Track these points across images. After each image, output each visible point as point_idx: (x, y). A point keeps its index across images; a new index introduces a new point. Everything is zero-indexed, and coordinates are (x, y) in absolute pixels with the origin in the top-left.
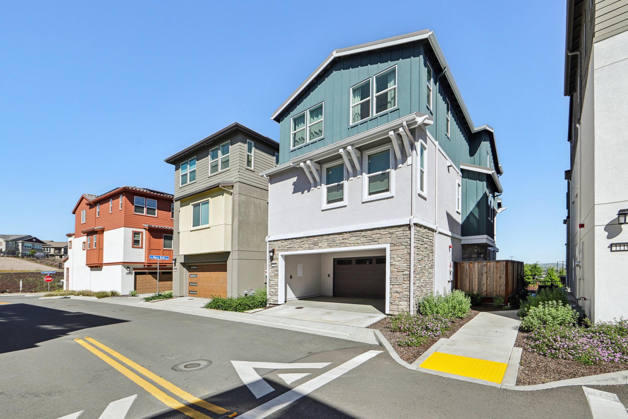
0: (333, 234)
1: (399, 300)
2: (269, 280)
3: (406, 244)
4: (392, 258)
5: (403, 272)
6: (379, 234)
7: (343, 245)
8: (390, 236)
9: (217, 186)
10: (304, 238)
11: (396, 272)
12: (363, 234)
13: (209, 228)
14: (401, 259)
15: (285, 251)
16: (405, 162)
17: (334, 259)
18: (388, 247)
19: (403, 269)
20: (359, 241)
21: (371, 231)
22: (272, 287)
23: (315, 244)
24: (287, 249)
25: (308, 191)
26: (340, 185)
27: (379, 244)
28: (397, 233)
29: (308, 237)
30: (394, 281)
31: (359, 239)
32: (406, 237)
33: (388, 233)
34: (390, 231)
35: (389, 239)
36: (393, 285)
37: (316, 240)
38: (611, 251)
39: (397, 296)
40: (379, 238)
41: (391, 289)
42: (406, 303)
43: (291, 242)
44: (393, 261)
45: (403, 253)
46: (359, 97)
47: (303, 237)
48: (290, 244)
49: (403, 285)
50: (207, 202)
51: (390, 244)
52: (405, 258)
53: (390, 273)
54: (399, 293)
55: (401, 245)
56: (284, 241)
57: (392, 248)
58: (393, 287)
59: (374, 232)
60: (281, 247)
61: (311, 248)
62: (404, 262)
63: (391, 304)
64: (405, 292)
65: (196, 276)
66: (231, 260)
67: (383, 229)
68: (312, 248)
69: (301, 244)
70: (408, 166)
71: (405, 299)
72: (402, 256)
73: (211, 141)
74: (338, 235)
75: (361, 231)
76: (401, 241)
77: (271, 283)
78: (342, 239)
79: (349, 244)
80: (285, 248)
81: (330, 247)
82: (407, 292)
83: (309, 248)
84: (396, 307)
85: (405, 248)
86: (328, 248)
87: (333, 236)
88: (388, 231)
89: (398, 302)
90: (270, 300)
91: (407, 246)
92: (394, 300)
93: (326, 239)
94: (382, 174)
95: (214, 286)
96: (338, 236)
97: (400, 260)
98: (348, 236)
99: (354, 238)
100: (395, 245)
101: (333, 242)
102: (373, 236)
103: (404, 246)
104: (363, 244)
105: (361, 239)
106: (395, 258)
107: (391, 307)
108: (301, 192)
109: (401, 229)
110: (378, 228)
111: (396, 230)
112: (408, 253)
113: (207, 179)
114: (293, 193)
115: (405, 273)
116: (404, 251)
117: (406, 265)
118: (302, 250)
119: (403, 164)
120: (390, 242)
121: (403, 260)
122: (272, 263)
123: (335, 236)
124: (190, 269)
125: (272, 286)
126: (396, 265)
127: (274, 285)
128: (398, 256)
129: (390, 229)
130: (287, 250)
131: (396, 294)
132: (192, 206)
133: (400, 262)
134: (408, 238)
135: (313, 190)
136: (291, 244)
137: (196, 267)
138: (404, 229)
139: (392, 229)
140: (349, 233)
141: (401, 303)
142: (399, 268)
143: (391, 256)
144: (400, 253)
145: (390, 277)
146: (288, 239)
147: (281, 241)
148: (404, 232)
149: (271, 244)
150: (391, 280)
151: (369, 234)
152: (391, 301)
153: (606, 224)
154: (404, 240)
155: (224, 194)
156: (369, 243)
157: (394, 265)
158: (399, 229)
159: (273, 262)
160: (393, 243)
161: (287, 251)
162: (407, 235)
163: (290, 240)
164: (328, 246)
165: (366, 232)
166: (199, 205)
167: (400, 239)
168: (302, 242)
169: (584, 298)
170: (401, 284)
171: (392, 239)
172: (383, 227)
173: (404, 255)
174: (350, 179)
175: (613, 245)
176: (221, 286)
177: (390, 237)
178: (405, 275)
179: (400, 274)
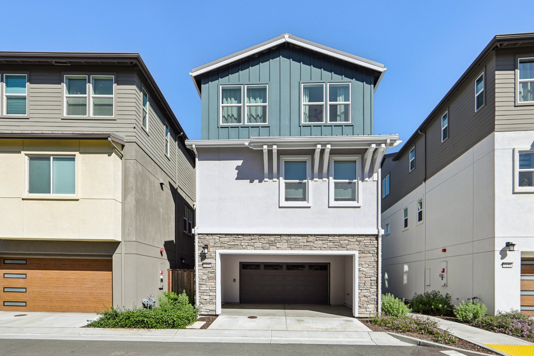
0: (294, 235)
1: (367, 304)
2: (199, 284)
3: (373, 252)
4: (361, 265)
5: (370, 277)
6: (347, 241)
7: (308, 248)
8: (358, 243)
9: (104, 138)
10: (256, 236)
11: (364, 278)
12: (330, 238)
13: (77, 200)
14: (369, 265)
15: (225, 249)
16: (371, 177)
17: (240, 262)
18: (356, 253)
19: (370, 275)
20: (326, 246)
21: (339, 236)
22: (205, 294)
23: (272, 244)
24: (229, 246)
25: (260, 182)
26: (302, 184)
27: (347, 250)
28: (365, 241)
29: (260, 235)
30: (362, 286)
31: (327, 243)
32: (373, 246)
33: (356, 240)
34: (358, 239)
35: (357, 246)
36: (361, 290)
37: (273, 239)
38: (503, 267)
39: (365, 300)
40: (347, 244)
41: (359, 293)
42: (373, 306)
43: (235, 239)
44: (361, 267)
45: (370, 261)
46: (307, 97)
47: (253, 235)
48: (234, 241)
49: (371, 290)
50: (72, 159)
51: (359, 251)
52: (372, 265)
53: (359, 279)
54: (367, 297)
55: (369, 253)
56: (224, 236)
57: (360, 255)
58: (361, 291)
59: (342, 238)
60: (219, 243)
61: (265, 248)
62: (371, 269)
63: (359, 307)
64: (372, 296)
65: (24, 276)
66: (123, 254)
67: (352, 236)
68: (267, 248)
69: (250, 241)
70: (373, 181)
71: (372, 302)
72: (370, 263)
73: (70, 62)
74: (301, 236)
75: (329, 235)
76: (368, 249)
77: (202, 288)
78: (306, 241)
79: (315, 247)
80: (226, 245)
81: (291, 248)
82: (374, 296)
83: (263, 248)
84: (364, 310)
85: (372, 256)
86: (289, 250)
87: (295, 238)
88: (356, 238)
89: (366, 305)
90: (202, 310)
91: (374, 254)
92: (363, 303)
93: (286, 239)
94: (349, 183)
95: (72, 293)
96: (301, 238)
97: (368, 267)
98: (314, 239)
99: (321, 242)
100: (363, 252)
101: (295, 244)
102: (341, 242)
103: (372, 255)
104: (330, 248)
105: (328, 243)
106: (363, 264)
107: (360, 310)
108: (249, 181)
109: (369, 238)
110: (346, 235)
111: (364, 239)
112: (375, 260)
113: (60, 120)
114: (236, 179)
115: (372, 279)
116: (371, 259)
117: (373, 271)
118: (252, 249)
119: (369, 178)
120: (358, 249)
121: (370, 267)
122: (203, 262)
123: (298, 238)
124: (4, 263)
125: (205, 291)
126: (364, 271)
127: (207, 291)
128: (366, 263)
129: (358, 237)
130: (230, 248)
131: (364, 298)
132: (27, 157)
133: (368, 269)
134: (375, 247)
135: (267, 181)
136: (236, 241)
137: (24, 262)
138: (371, 239)
139: (360, 237)
140: (314, 236)
141: (369, 306)
142: (367, 274)
143: (360, 262)
144: (368, 260)
145: (359, 282)
146: (231, 235)
147: (219, 235)
148: (372, 241)
149: (201, 238)
150: (359, 285)
151: (337, 240)
152: (360, 305)
153: (500, 250)
154: (371, 248)
155: (112, 153)
156: (336, 248)
157: (362, 271)
158: (366, 238)
159: (206, 261)
160: (361, 250)
161: (228, 249)
162: (374, 244)
163: (234, 236)
164: (288, 247)
165: (333, 237)
166: (49, 159)
167: (368, 248)
168: (252, 239)
169: (477, 297)
170: (369, 288)
171: (360, 246)
172: (351, 235)
173: (372, 262)
174: (315, 179)
175: (504, 264)
176: (91, 293)
177: (358, 245)
178: (373, 280)
179: (368, 279)
